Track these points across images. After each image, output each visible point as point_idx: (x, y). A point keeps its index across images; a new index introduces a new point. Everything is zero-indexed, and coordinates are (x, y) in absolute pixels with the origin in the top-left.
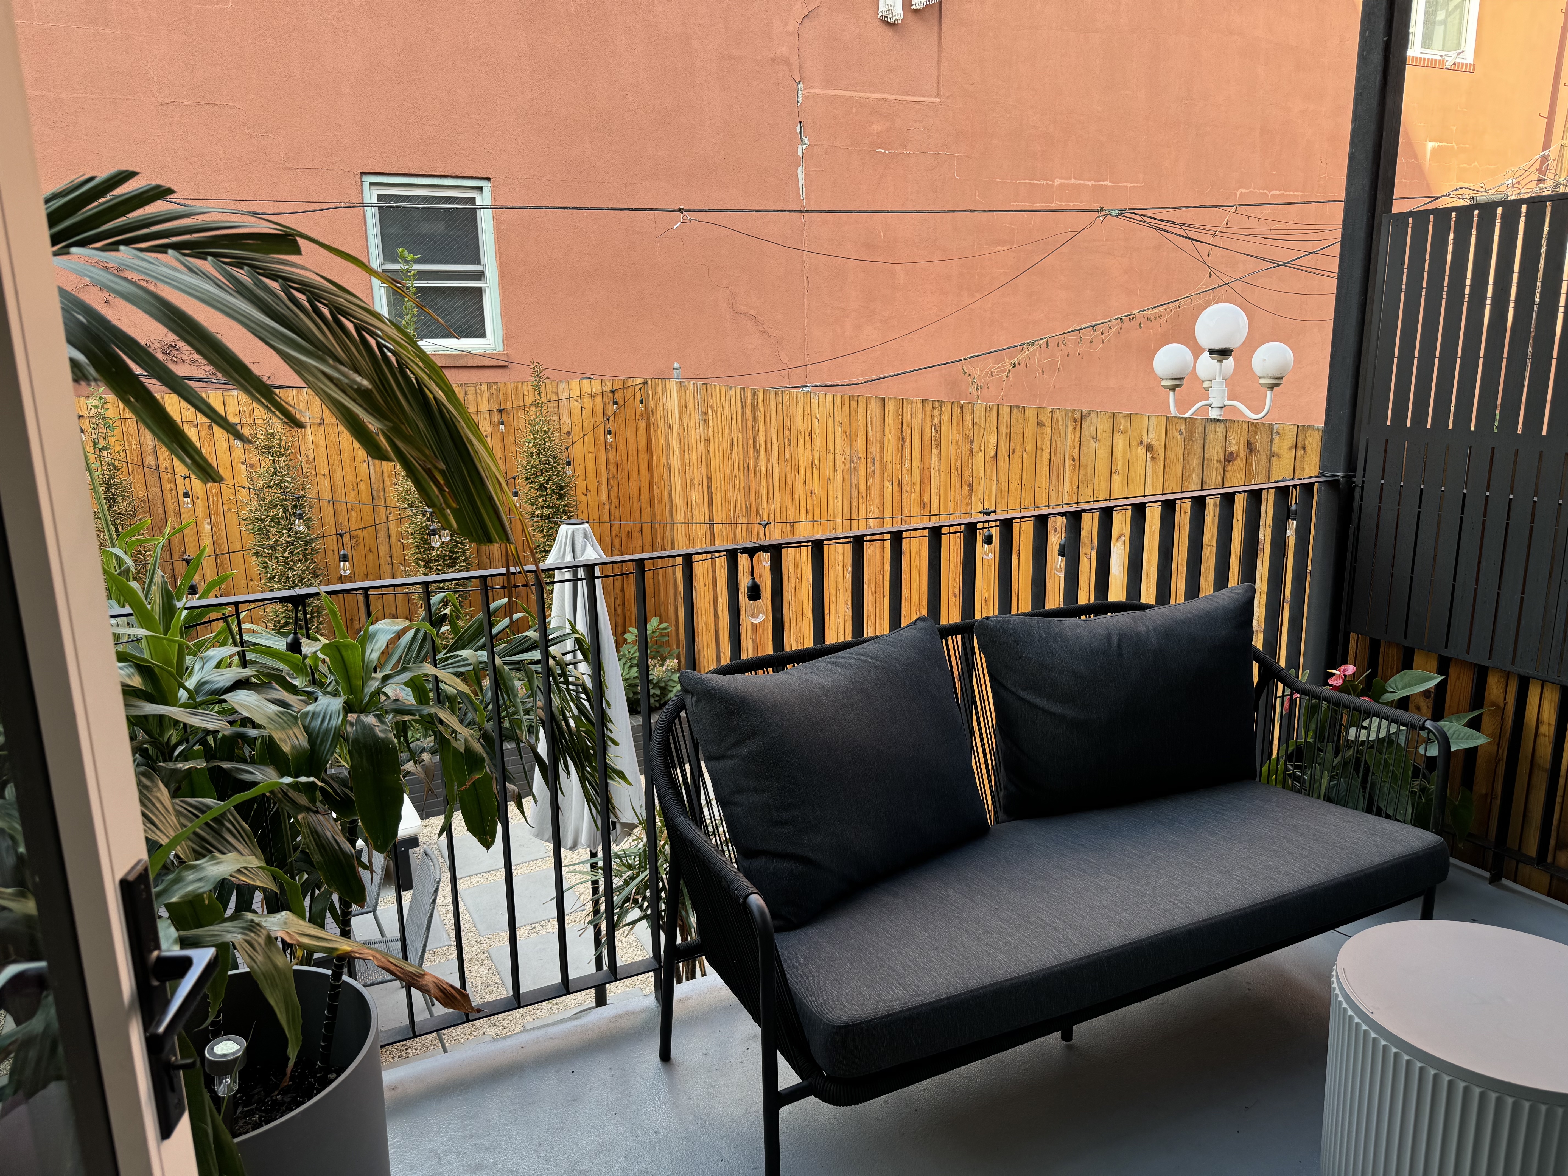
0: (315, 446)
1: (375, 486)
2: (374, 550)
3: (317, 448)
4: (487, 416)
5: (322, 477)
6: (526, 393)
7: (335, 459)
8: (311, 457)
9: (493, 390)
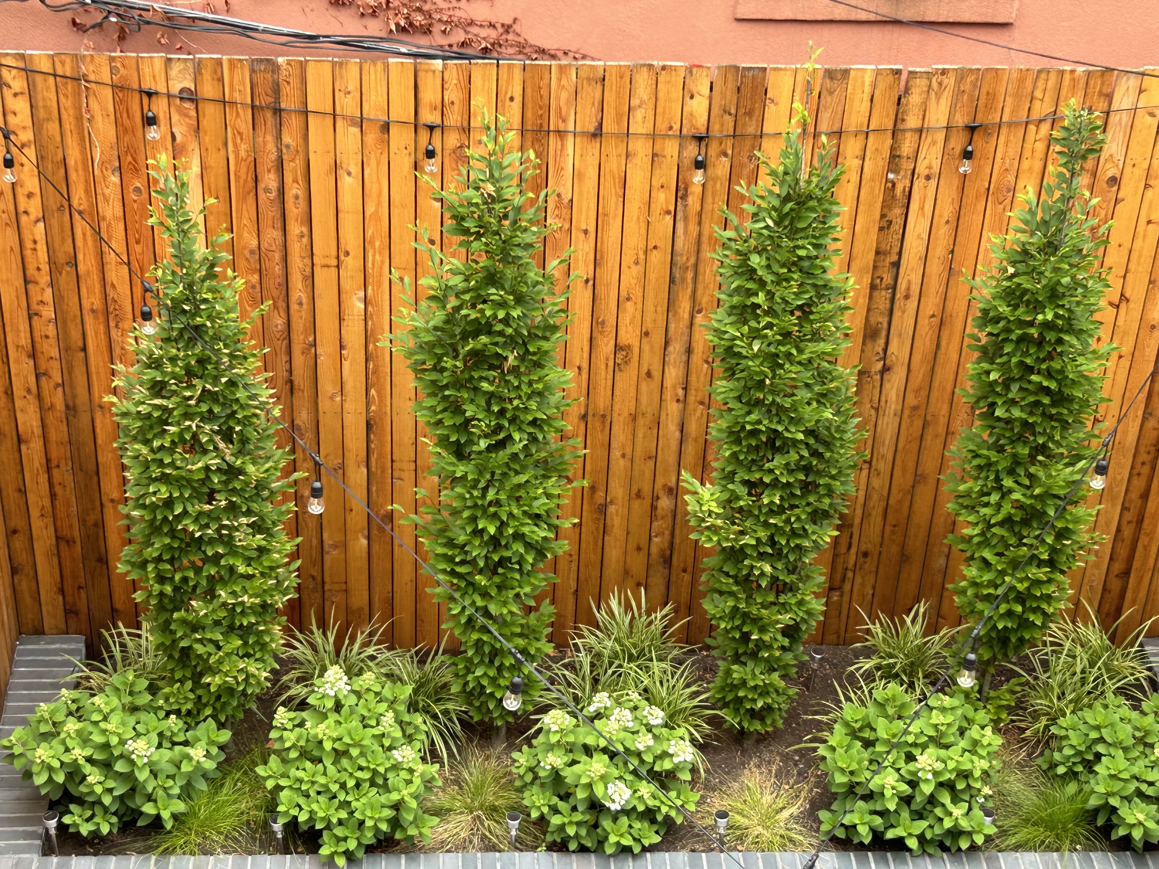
0: (577, 175)
1: (680, 260)
2: (656, 374)
3: (580, 179)
4: (940, 136)
5: (582, 236)
6: (1038, 94)
7: (612, 203)
8: (567, 196)
9: (967, 86)
